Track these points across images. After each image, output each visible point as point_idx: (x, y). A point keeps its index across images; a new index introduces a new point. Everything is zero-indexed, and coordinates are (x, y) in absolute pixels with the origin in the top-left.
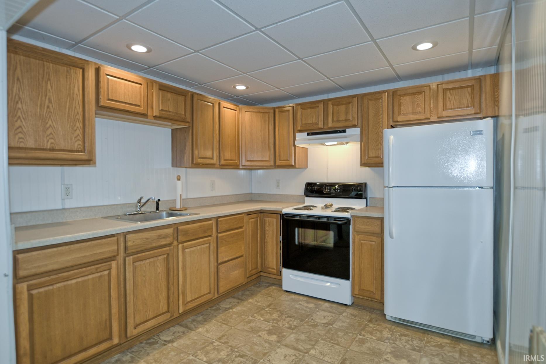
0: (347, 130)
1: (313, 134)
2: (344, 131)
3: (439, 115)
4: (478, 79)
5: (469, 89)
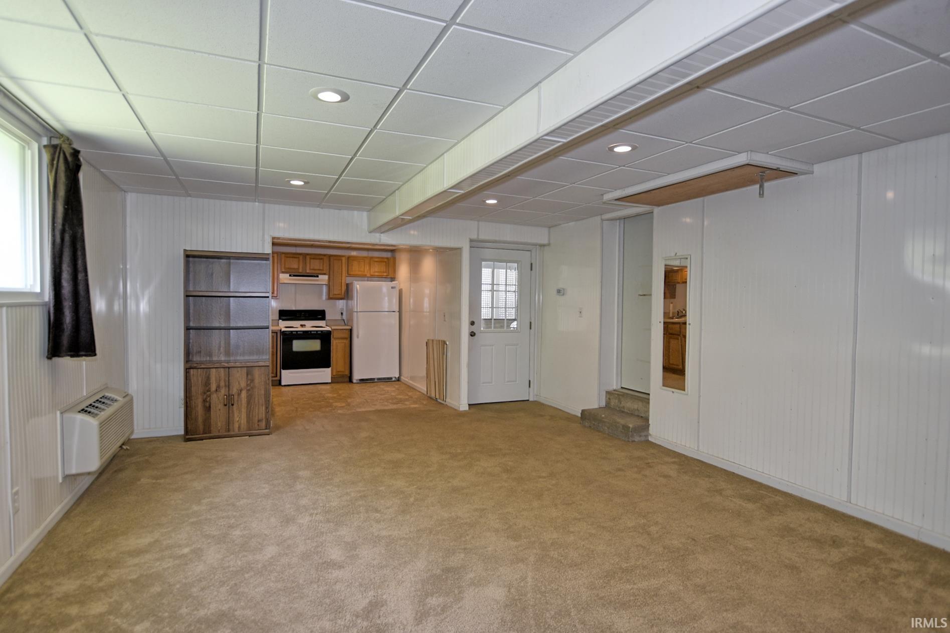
0: (320, 276)
1: (294, 276)
2: (318, 276)
3: (372, 274)
4: (387, 258)
5: (385, 263)
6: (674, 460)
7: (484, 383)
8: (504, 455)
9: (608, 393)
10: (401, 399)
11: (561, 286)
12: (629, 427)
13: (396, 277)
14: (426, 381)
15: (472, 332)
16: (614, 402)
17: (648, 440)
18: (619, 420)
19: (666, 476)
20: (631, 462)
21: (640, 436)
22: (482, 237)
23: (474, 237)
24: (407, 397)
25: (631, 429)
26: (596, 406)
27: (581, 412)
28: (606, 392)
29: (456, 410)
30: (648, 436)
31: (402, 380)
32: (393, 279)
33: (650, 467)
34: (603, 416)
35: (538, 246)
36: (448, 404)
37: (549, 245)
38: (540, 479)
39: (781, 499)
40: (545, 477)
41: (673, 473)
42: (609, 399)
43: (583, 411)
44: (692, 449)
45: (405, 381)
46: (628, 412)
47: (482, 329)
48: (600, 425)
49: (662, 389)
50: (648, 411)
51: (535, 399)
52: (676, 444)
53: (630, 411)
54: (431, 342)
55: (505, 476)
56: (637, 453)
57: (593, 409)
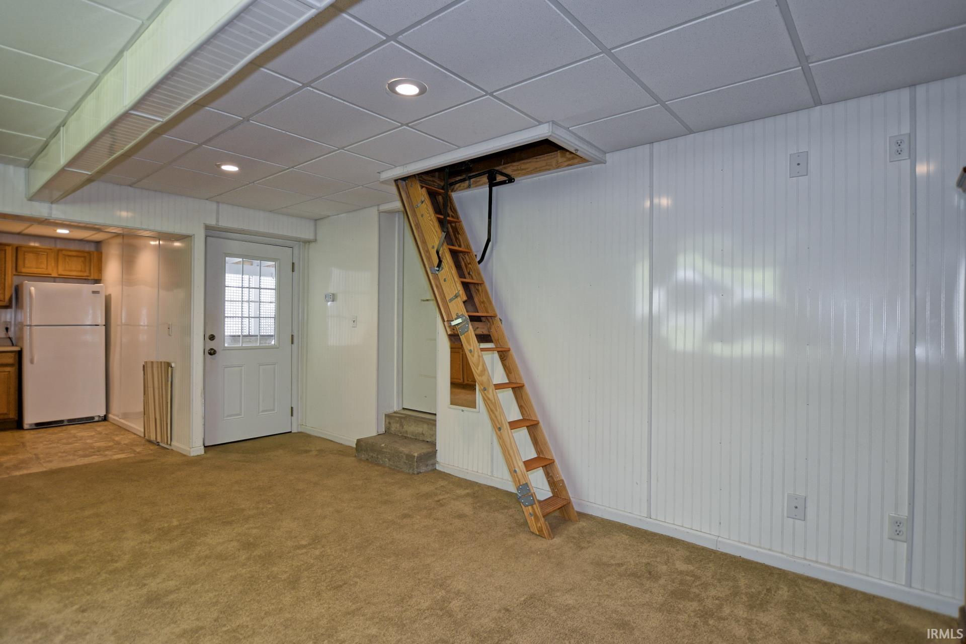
3: (59, 273)
4: (89, 253)
5: (82, 259)
6: (467, 491)
7: (228, 416)
8: (247, 519)
9: (388, 416)
10: (99, 447)
11: (331, 290)
12: (414, 457)
13: (103, 279)
14: (143, 418)
15: (212, 349)
16: (395, 427)
17: (436, 469)
18: (403, 449)
19: (461, 516)
20: (419, 501)
21: (427, 465)
22: (223, 223)
23: (212, 222)
24: (111, 444)
25: (416, 458)
26: (374, 433)
27: (355, 441)
28: (386, 415)
29: (185, 456)
30: (435, 463)
31: (110, 419)
32: (98, 281)
33: (442, 505)
34: (383, 445)
35: (301, 243)
36: (174, 449)
37: (315, 241)
38: (299, 552)
39: (584, 524)
40: (304, 546)
41: (468, 510)
42: (389, 423)
43: (359, 441)
44: (485, 474)
45: (114, 420)
46: (412, 437)
47: (226, 345)
48: (379, 457)
49: (450, 408)
50: (434, 435)
51: (300, 430)
52: (466, 471)
53: (413, 436)
54: (149, 365)
55: (243, 556)
56: (426, 488)
57: (371, 438)
